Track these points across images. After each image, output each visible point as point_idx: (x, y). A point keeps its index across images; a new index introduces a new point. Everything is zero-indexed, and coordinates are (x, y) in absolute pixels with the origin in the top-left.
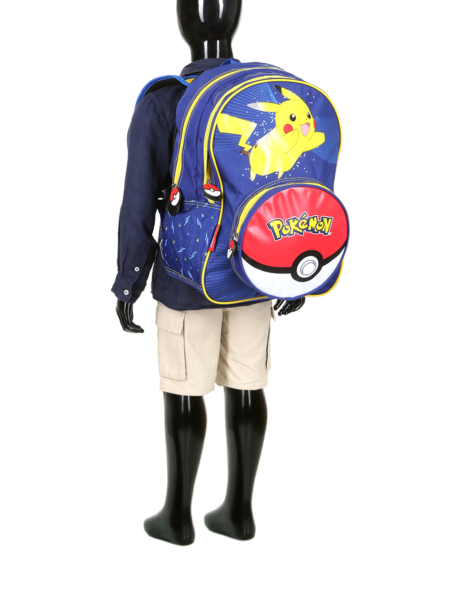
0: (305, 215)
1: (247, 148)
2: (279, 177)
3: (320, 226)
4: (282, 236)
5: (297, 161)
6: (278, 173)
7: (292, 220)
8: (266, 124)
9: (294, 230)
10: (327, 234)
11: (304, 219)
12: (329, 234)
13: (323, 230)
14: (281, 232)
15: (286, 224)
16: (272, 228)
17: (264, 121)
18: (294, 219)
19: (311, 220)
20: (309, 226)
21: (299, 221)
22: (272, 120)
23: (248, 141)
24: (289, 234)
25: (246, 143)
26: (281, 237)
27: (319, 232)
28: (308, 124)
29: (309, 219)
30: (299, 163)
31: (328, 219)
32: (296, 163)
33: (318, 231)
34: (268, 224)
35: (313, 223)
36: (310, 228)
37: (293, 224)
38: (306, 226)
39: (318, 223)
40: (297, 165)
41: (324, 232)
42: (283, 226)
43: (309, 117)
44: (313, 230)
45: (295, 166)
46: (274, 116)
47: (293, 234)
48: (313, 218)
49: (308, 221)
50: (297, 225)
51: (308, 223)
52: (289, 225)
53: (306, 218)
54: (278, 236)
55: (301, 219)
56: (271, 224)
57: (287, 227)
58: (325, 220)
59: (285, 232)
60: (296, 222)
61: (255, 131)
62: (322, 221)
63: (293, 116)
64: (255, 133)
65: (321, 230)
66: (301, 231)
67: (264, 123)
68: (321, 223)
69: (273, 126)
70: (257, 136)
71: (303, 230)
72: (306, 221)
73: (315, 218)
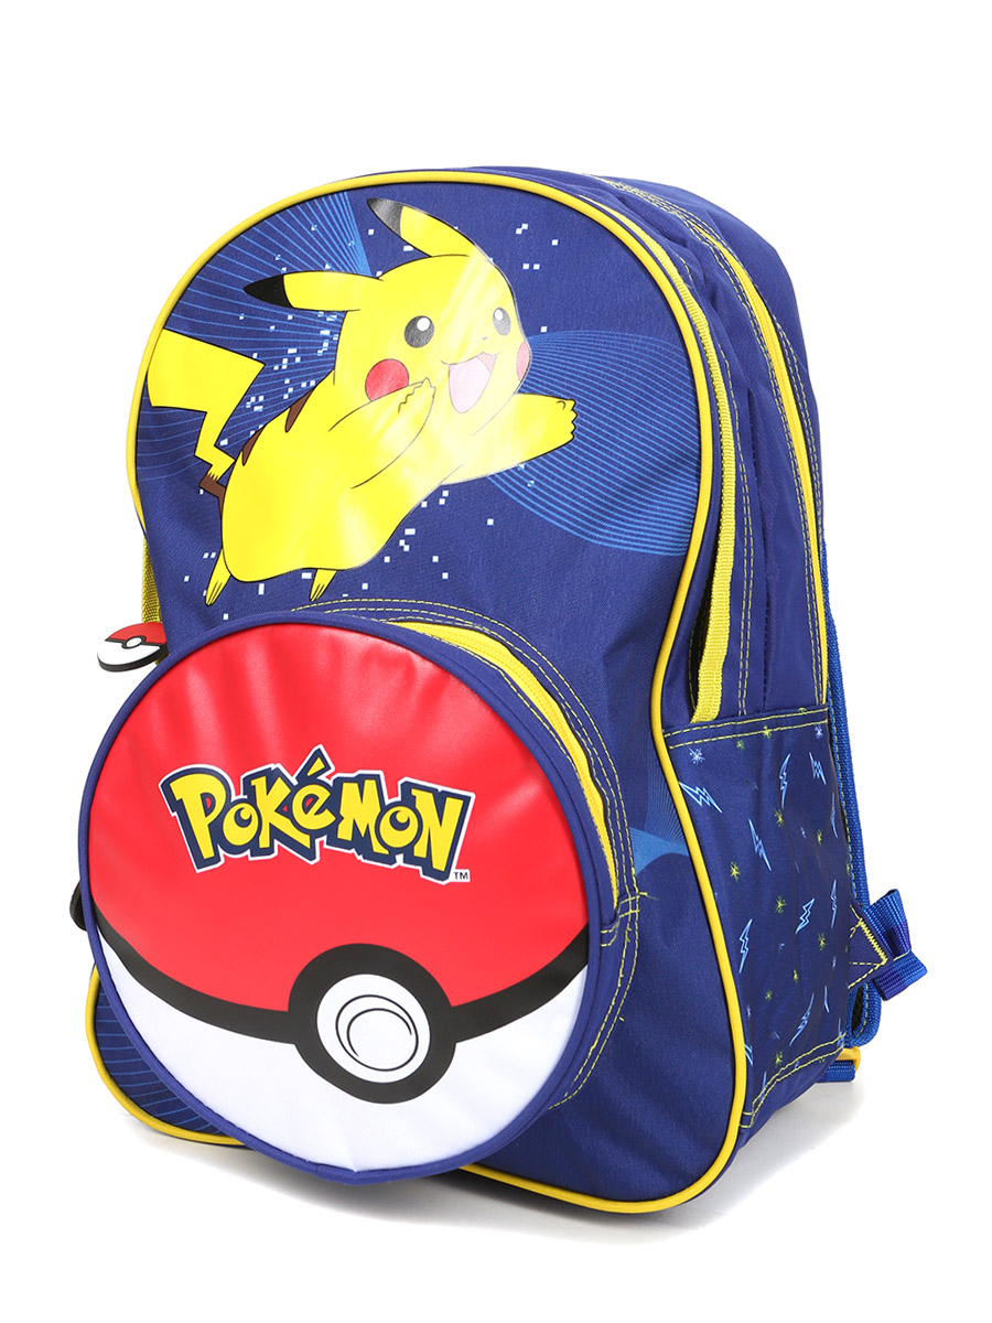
0: (319, 765)
1: (219, 463)
2: (315, 592)
3: (399, 826)
4: (222, 852)
5: (405, 523)
6: (314, 571)
7: (263, 780)
8: (298, 360)
9: (275, 833)
10: (444, 875)
11: (314, 780)
12: (452, 878)
13: (420, 851)
14: (216, 830)
15: (241, 796)
16: (179, 806)
17: (292, 351)
18: (271, 778)
19: (350, 790)
20: (339, 819)
21: (294, 790)
22: (326, 344)
23: (221, 437)
24: (253, 845)
25: (217, 445)
26: (216, 858)
27: (400, 858)
28: (489, 360)
29: (339, 783)
30: (410, 532)
31: (440, 801)
32: (398, 533)
33: (394, 851)
34: (166, 786)
35: (360, 808)
36: (345, 832)
37: (269, 799)
38: (327, 818)
39: (384, 809)
40: (402, 543)
41: (426, 863)
42: (228, 805)
43: (503, 327)
44: (361, 841)
45: (391, 545)
46: (337, 328)
47: (269, 851)
48: (360, 781)
49: (336, 791)
50: (285, 809)
51: (333, 804)
52: (252, 800)
53: (322, 777)
54: (207, 852)
55: (305, 780)
56: (178, 788)
57: (247, 811)
58: (425, 802)
59: (236, 835)
60: (280, 790)
61: (250, 392)
62: (409, 802)
63: (422, 325)
64: (253, 399)
65: (407, 851)
66: (305, 840)
67: (291, 359)
68: (404, 814)
69: (323, 367)
70: (259, 413)
71: (314, 834)
72: (323, 795)
73: (370, 785)
